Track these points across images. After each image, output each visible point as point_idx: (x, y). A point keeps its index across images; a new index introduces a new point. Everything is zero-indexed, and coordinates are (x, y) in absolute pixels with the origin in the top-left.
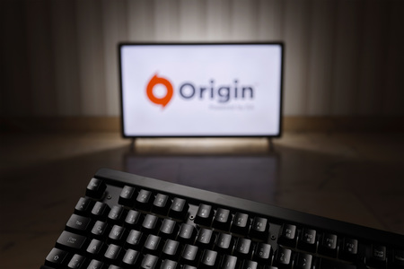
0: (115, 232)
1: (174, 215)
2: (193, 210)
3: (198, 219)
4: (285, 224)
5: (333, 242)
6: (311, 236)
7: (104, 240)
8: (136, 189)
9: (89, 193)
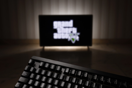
0: (38, 77)
1: (57, 71)
2: (63, 70)
3: (65, 73)
4: (93, 74)
5: (109, 80)
6: (102, 78)
7: (34, 80)
8: (45, 63)
9: (29, 64)
